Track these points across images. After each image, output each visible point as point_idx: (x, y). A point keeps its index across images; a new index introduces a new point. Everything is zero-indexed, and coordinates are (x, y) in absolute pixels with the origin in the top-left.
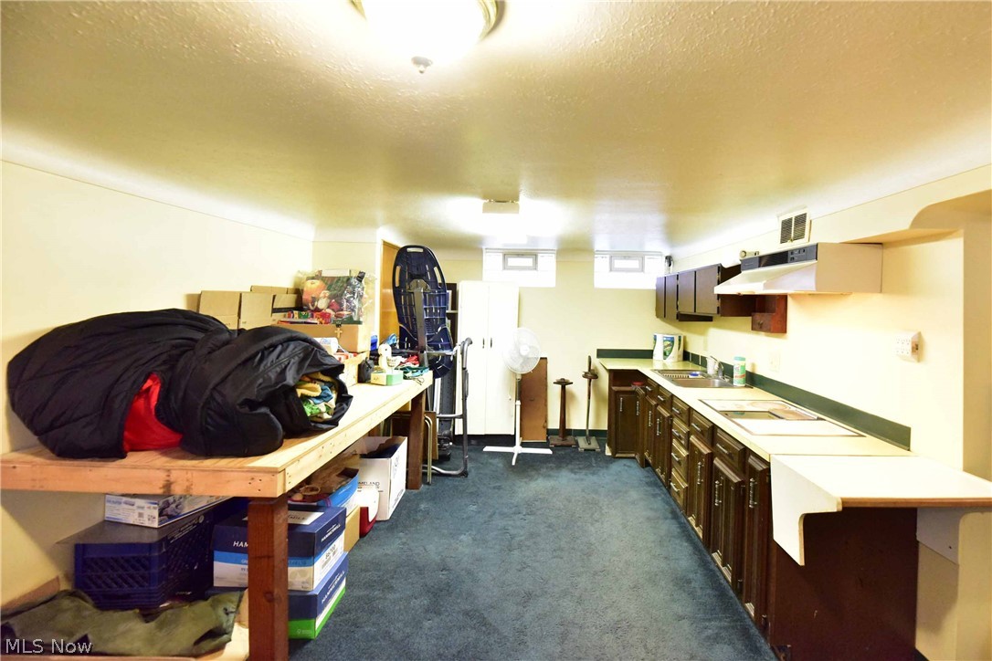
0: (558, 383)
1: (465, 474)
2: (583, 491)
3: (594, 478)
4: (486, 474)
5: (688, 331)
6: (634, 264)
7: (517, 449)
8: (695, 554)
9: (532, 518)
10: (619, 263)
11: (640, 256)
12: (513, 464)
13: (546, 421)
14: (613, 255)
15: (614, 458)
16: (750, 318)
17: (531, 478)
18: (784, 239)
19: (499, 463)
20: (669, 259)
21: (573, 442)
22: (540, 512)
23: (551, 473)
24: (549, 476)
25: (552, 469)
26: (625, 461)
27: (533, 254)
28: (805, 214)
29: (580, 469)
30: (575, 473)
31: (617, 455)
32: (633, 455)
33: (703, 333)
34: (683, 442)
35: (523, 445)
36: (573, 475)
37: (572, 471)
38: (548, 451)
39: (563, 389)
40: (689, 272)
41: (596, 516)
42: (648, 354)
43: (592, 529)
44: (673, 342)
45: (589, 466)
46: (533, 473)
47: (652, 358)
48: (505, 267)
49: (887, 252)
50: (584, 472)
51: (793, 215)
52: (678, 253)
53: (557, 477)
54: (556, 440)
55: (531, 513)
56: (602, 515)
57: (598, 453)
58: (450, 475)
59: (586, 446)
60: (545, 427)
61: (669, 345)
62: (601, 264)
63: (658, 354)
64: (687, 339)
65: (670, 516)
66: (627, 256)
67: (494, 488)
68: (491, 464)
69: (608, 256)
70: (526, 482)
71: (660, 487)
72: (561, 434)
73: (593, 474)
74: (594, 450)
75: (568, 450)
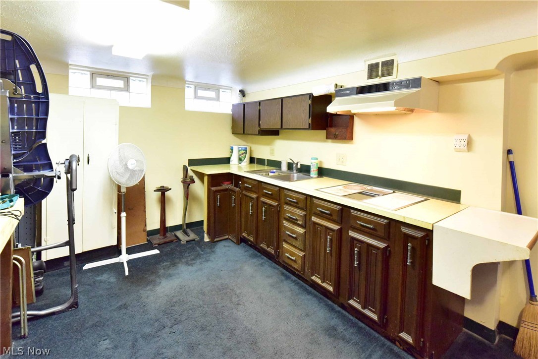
0: (158, 190)
1: (75, 305)
2: (208, 279)
3: (209, 264)
4: (101, 296)
5: (253, 143)
6: (212, 94)
7: (124, 258)
8: (320, 302)
9: (180, 327)
10: (201, 93)
11: (217, 88)
12: (127, 273)
13: (146, 225)
14: (198, 86)
15: (213, 242)
16: (325, 131)
17: (154, 283)
18: (370, 77)
19: (109, 278)
20: (243, 93)
21: (173, 238)
22: (184, 318)
23: (170, 271)
24: (170, 275)
25: (169, 268)
26: (223, 243)
27: (125, 78)
28: (393, 61)
29: (193, 260)
30: (191, 265)
31: (215, 240)
32: (227, 237)
33: (269, 144)
34: (300, 223)
35: (129, 251)
36: (190, 268)
37: (187, 264)
38: (156, 252)
39: (163, 195)
40: (256, 102)
41: (235, 300)
42: (227, 161)
43: (240, 313)
44: (246, 151)
45: (198, 256)
46: (153, 277)
47: (229, 163)
48: (93, 86)
49: (443, 87)
50: (198, 261)
51: (380, 61)
52: (249, 89)
53: (178, 274)
54: (157, 239)
55: (177, 322)
56: (238, 296)
57: (199, 242)
58: (53, 314)
59: (188, 239)
60: (145, 230)
61: (243, 153)
62: (189, 92)
63: (234, 159)
64: (252, 149)
65: (283, 278)
66: (207, 87)
67: (120, 308)
68: (101, 282)
69: (193, 86)
70: (151, 290)
71: (260, 256)
72: (162, 233)
73: (207, 261)
74: (194, 240)
75: (173, 246)
